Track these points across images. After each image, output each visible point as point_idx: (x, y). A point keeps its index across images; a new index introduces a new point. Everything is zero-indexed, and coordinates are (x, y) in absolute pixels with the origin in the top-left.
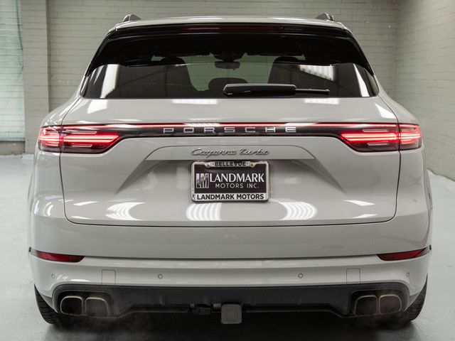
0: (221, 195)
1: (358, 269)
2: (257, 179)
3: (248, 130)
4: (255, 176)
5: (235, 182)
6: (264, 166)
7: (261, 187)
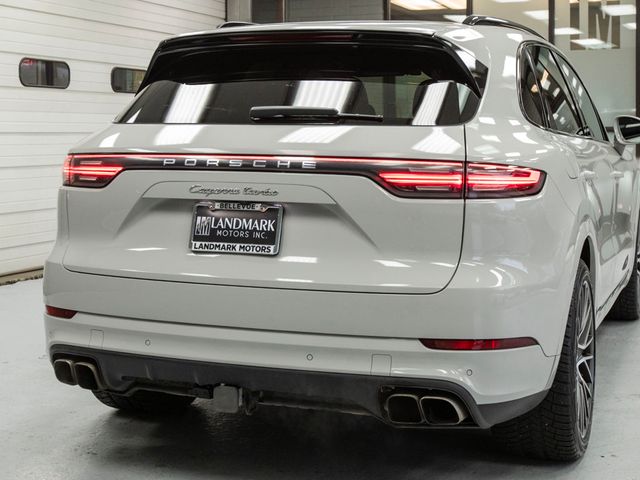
0: (222, 244)
1: (389, 356)
2: (267, 226)
3: (257, 163)
4: (264, 223)
5: (239, 230)
6: (277, 210)
7: (270, 238)
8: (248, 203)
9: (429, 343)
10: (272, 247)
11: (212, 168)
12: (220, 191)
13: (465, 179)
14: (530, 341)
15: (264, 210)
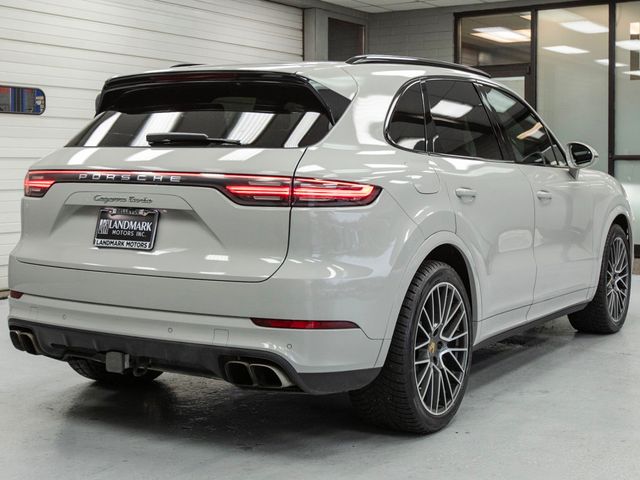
0: (115, 241)
1: (227, 330)
2: (146, 227)
3: (140, 178)
4: (144, 224)
5: (128, 230)
6: (154, 215)
7: (148, 236)
8: (134, 209)
9: (258, 321)
10: (148, 244)
11: (110, 181)
12: (113, 199)
13: (292, 191)
14: (353, 325)
15: (145, 214)
